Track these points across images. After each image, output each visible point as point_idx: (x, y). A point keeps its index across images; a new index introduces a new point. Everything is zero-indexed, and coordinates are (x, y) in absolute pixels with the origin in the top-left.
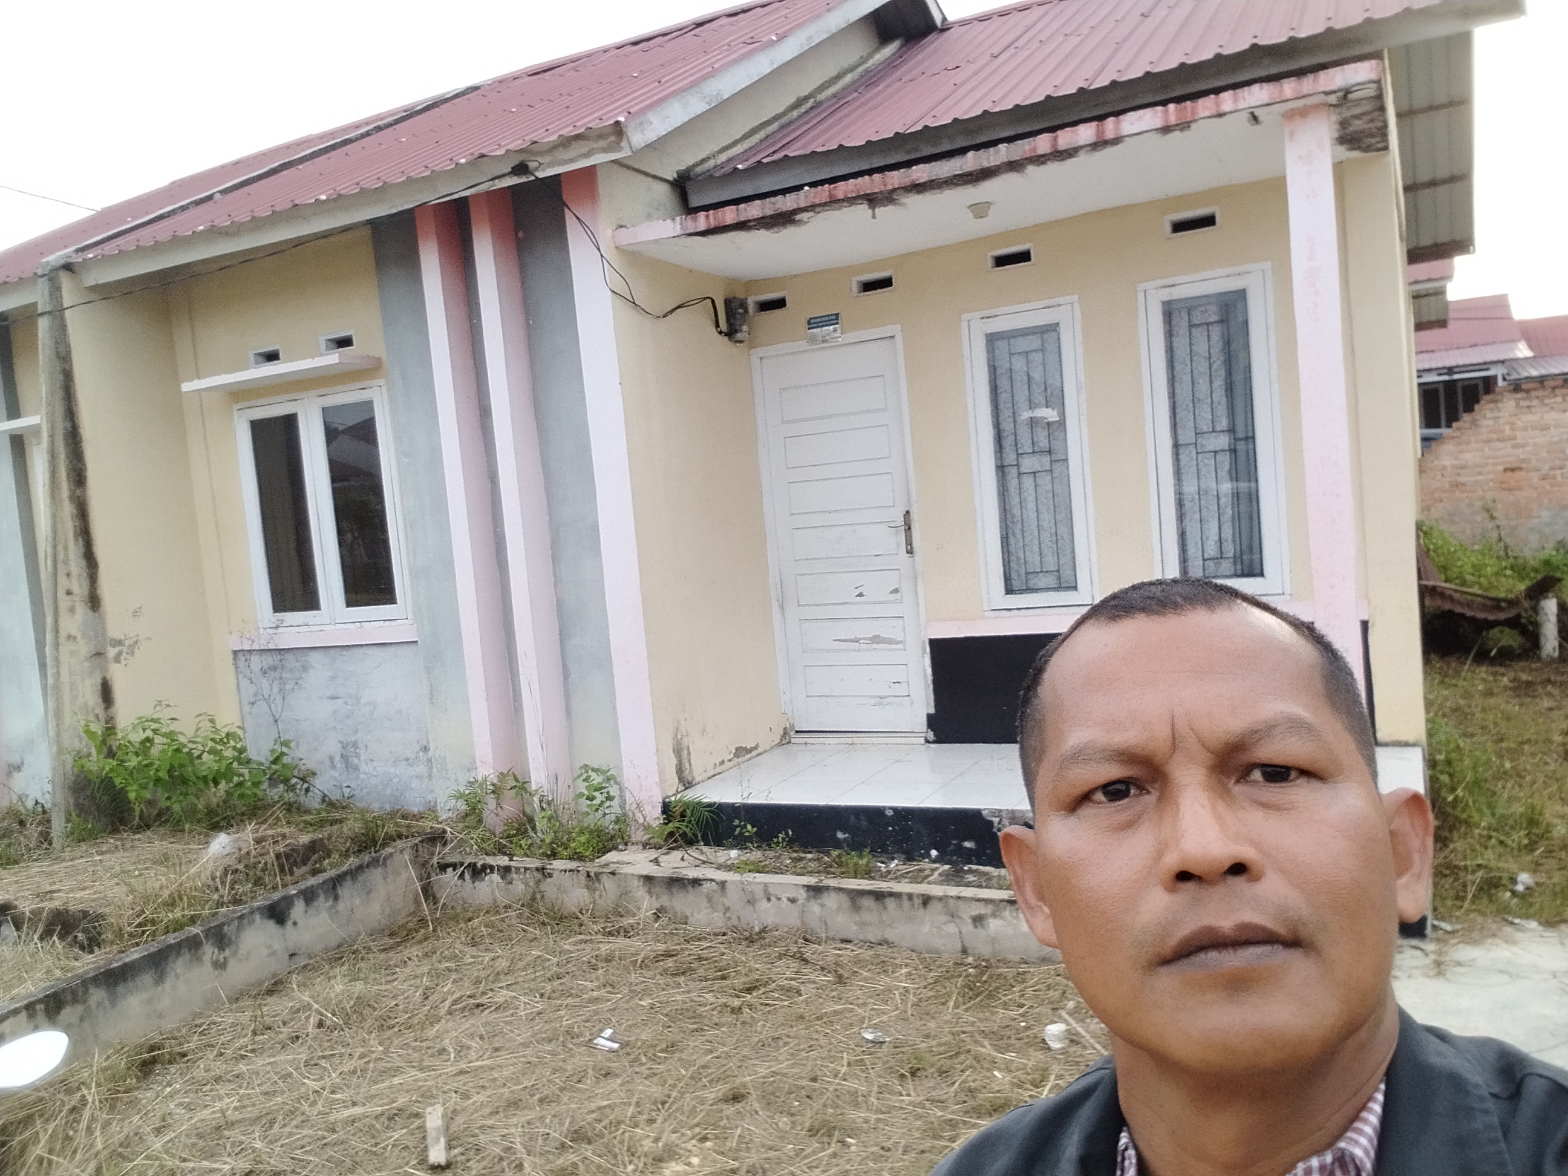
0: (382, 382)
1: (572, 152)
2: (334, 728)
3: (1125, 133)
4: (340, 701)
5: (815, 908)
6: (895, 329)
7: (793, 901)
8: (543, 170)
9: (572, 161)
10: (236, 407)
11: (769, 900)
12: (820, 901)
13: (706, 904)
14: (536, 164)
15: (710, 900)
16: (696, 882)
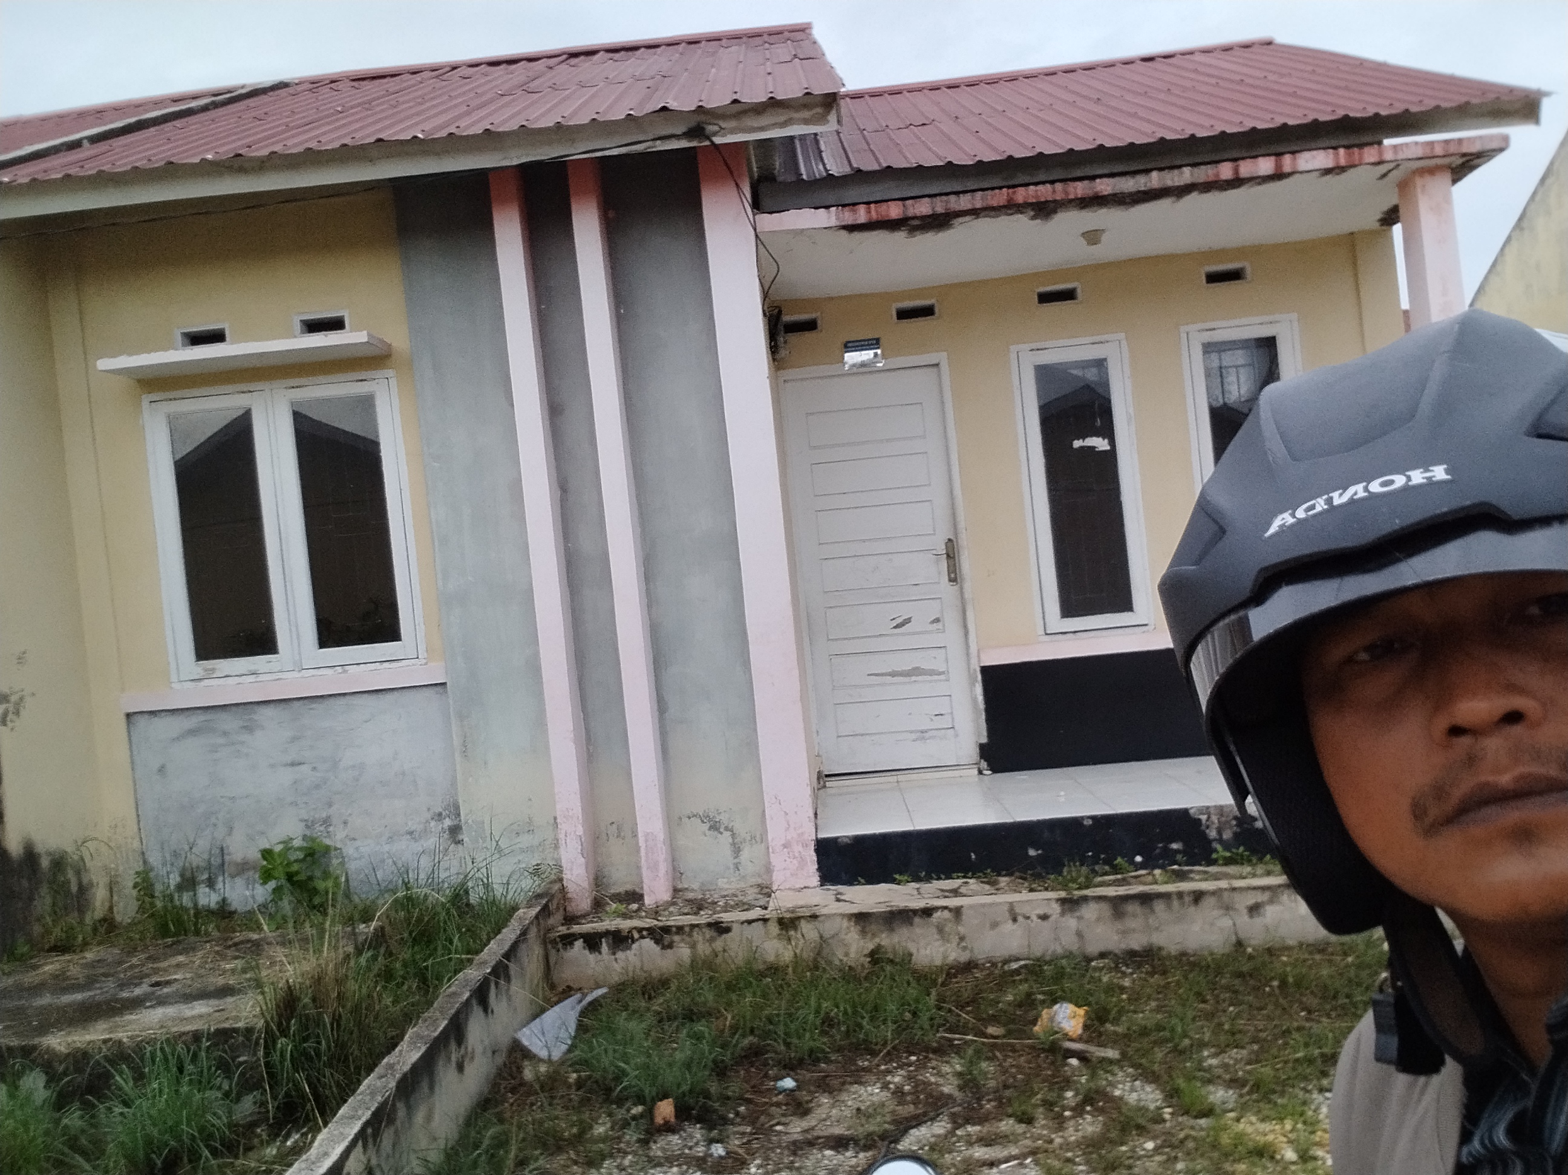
0: (390, 373)
1: (764, 121)
2: (294, 804)
3: (1301, 169)
4: (303, 768)
5: (1071, 922)
6: (941, 357)
7: (1044, 917)
8: (724, 136)
9: (762, 129)
10: (146, 399)
11: (1015, 920)
12: (1078, 914)
13: (937, 937)
14: (716, 128)
15: (940, 930)
16: (927, 912)
